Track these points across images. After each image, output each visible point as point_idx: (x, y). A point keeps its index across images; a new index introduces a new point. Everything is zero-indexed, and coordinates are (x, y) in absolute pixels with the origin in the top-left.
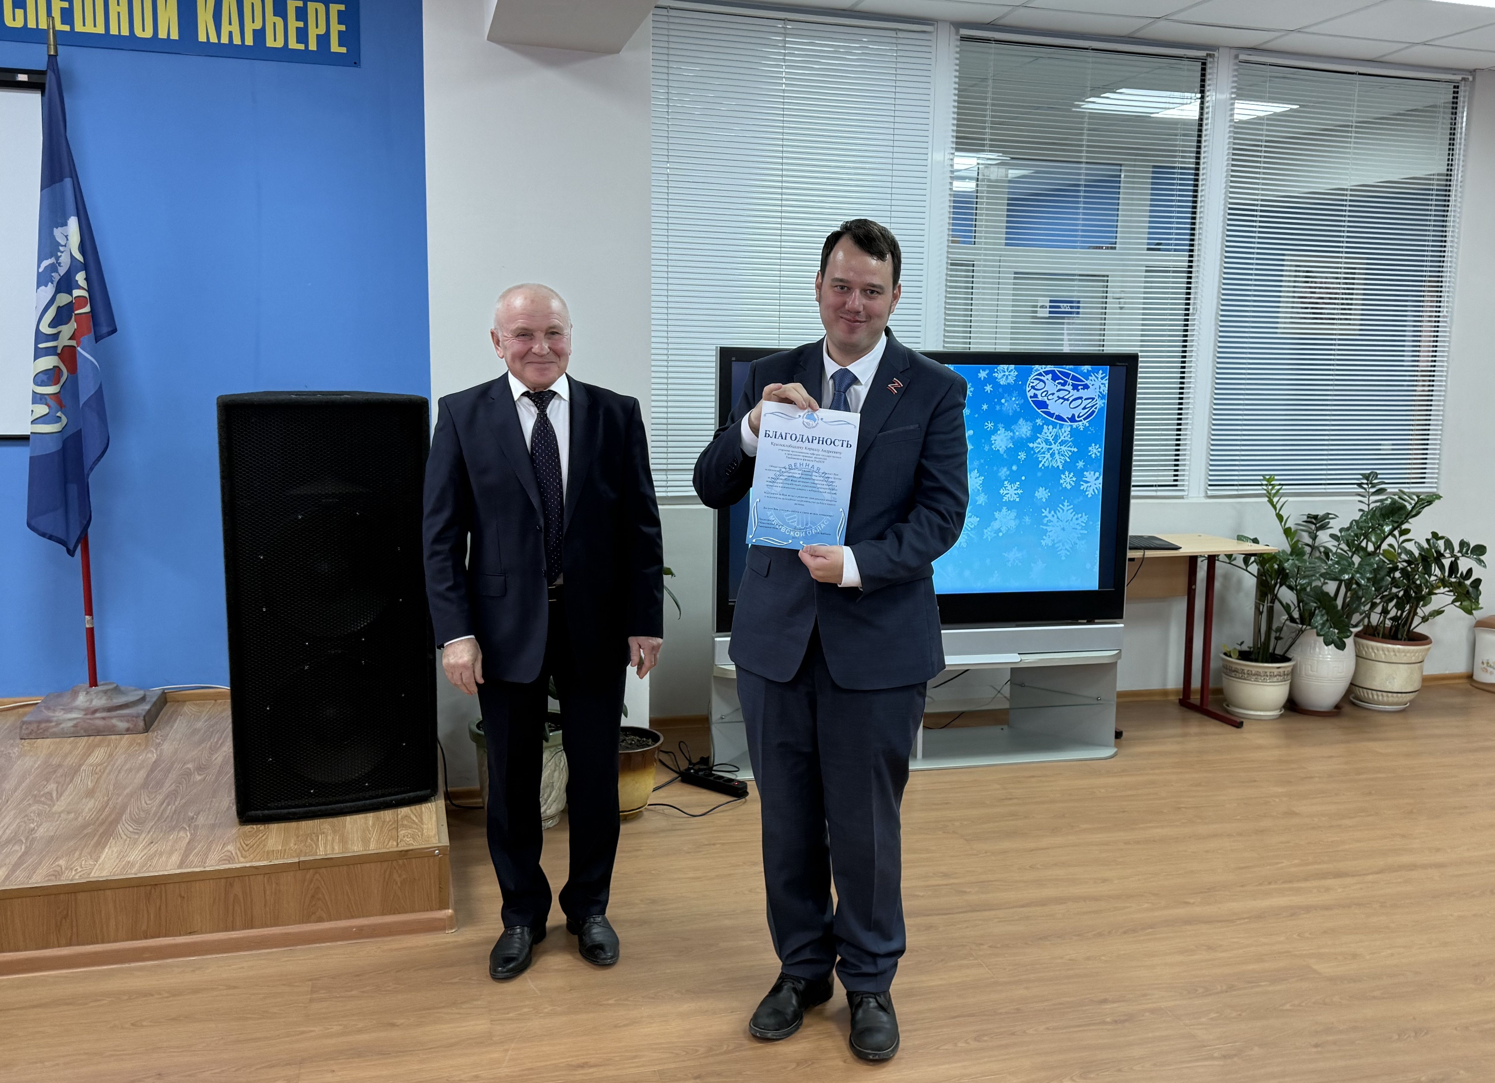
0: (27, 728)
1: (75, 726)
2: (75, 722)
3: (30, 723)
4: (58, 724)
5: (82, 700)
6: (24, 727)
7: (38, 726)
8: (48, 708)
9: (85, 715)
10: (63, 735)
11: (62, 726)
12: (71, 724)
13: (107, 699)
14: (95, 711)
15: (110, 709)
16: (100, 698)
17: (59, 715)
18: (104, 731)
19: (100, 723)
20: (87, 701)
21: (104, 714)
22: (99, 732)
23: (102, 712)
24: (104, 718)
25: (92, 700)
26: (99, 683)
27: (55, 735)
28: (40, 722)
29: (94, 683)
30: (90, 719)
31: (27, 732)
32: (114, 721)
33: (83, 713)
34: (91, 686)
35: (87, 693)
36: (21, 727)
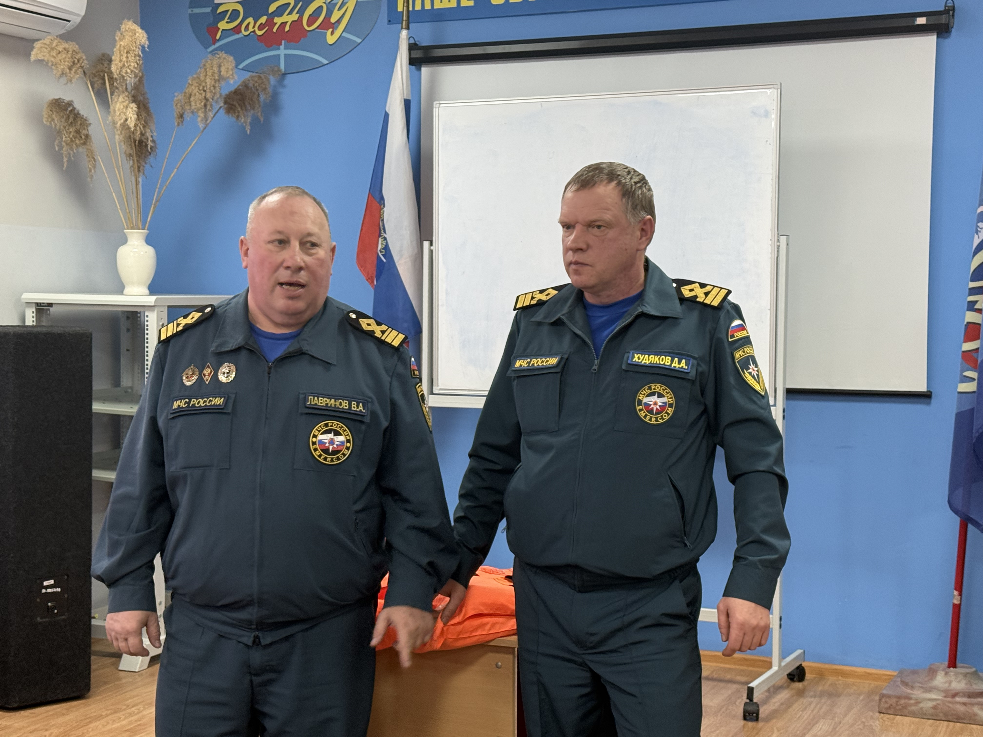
0: (886, 702)
1: (935, 708)
2: (934, 703)
3: (889, 697)
4: (918, 703)
5: (940, 680)
6: (883, 700)
7: (897, 702)
8: (905, 684)
9: (945, 697)
10: (922, 715)
11: (921, 705)
12: (930, 704)
13: (966, 684)
14: (954, 695)
15: (971, 695)
16: (959, 682)
17: (918, 694)
18: (963, 719)
19: (961, 709)
20: (945, 683)
21: (965, 700)
22: (958, 719)
23: (962, 697)
24: (964, 704)
25: (950, 683)
26: (959, 664)
27: (914, 715)
28: (899, 698)
29: (953, 663)
30: (949, 702)
31: (887, 706)
32: (976, 709)
33: (944, 695)
34: (949, 667)
35: (946, 673)
36: (880, 700)
